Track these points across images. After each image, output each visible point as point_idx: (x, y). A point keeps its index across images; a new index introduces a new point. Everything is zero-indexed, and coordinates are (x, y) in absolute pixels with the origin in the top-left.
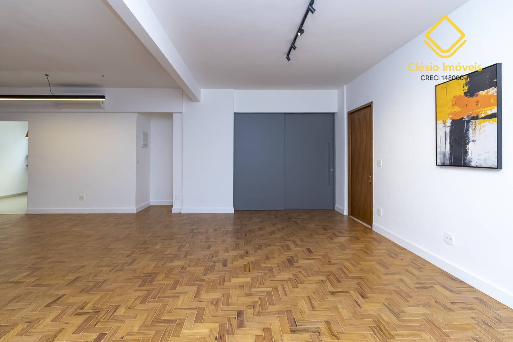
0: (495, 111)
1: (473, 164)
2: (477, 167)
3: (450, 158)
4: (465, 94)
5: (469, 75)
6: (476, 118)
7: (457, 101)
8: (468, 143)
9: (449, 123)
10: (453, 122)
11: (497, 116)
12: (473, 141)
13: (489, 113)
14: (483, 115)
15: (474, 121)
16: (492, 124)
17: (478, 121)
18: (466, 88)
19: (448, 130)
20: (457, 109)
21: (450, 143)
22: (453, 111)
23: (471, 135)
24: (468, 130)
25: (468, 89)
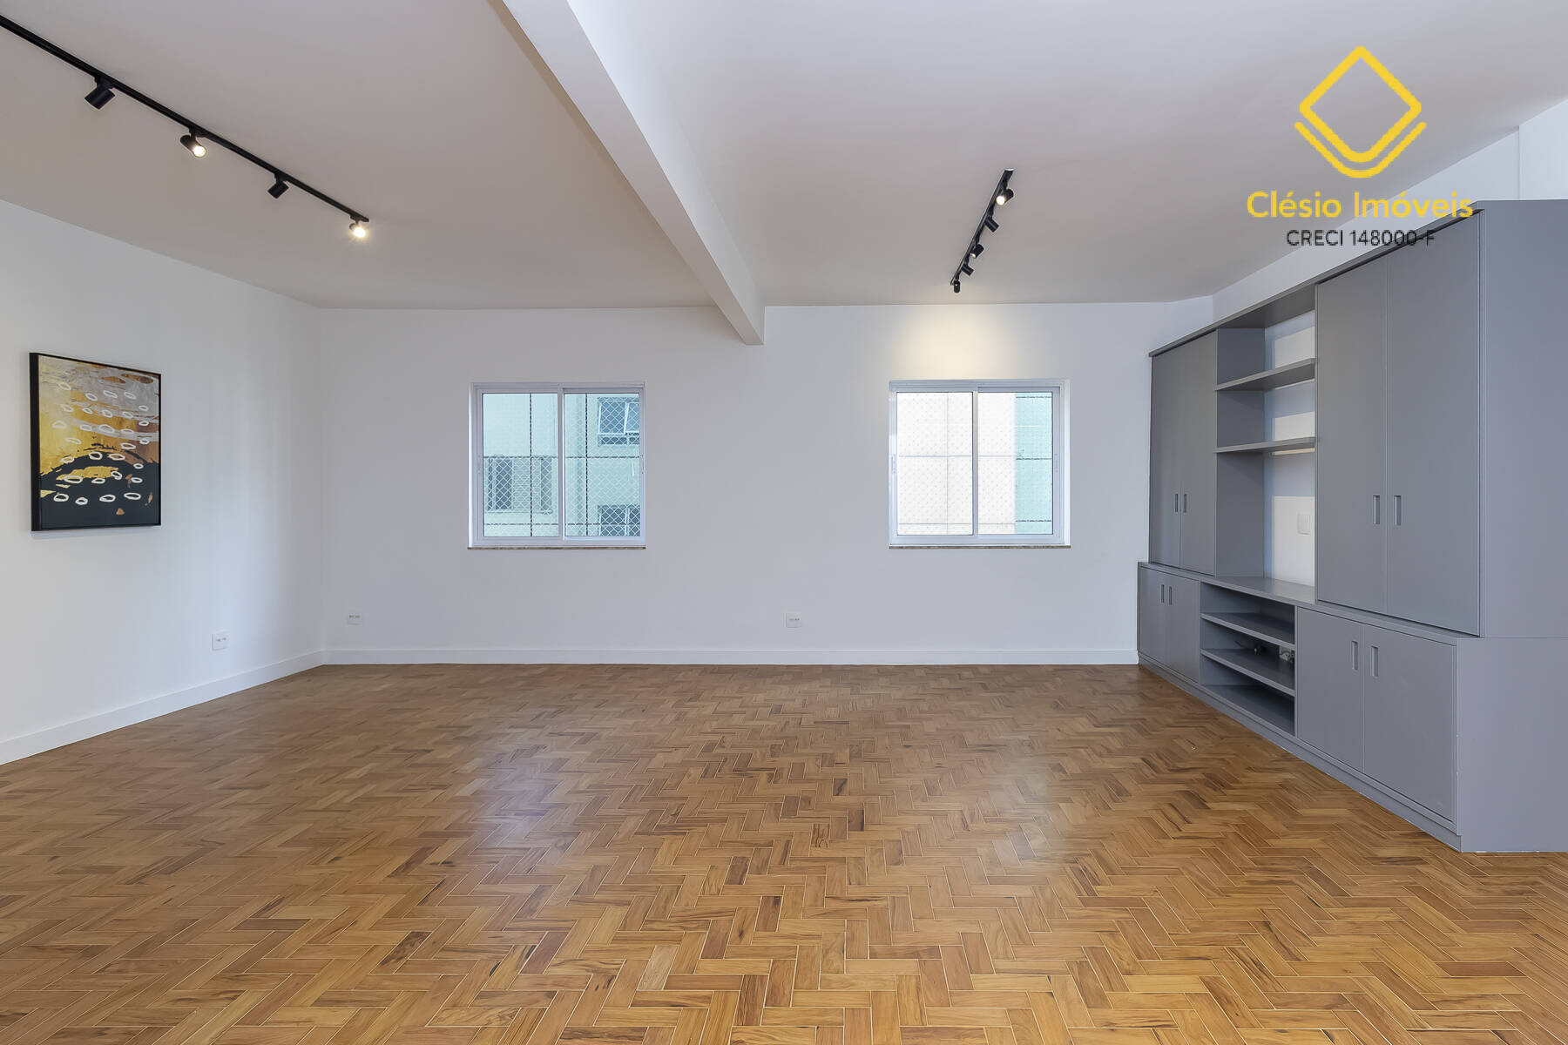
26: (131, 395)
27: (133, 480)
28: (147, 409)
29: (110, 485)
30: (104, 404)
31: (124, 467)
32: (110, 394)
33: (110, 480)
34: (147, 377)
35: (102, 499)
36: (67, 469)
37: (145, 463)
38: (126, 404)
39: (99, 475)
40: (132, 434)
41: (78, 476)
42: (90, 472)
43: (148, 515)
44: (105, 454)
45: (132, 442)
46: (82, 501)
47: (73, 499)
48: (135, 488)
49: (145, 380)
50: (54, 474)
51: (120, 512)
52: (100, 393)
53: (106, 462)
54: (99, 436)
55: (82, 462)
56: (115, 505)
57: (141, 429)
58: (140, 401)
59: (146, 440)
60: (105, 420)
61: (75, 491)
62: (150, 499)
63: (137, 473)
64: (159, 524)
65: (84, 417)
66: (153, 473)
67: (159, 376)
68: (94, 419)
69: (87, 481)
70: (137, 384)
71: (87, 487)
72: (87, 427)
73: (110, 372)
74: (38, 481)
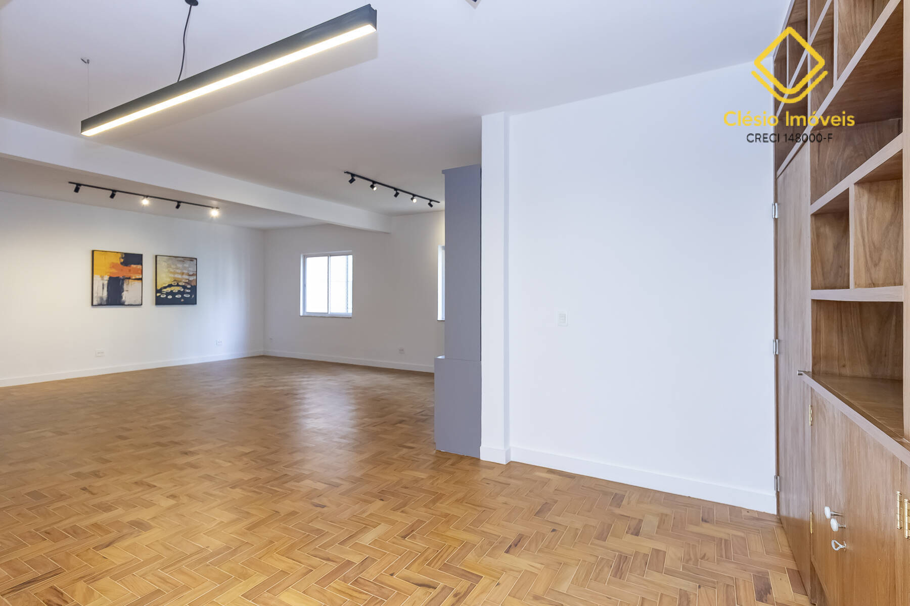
0: (141, 277)
1: (126, 303)
2: (128, 305)
3: (107, 300)
4: (122, 263)
5: (125, 254)
6: (129, 278)
7: (113, 266)
8: (123, 291)
9: (107, 278)
10: (111, 278)
11: (141, 279)
12: (127, 291)
13: (138, 277)
14: (134, 278)
15: (127, 280)
16: (138, 283)
17: (130, 280)
18: (122, 260)
19: (106, 283)
20: (114, 270)
21: (108, 291)
22: (111, 271)
23: (125, 287)
24: (123, 284)
25: (124, 261)
26: (186, 265)
27: (187, 291)
28: (192, 270)
29: (179, 292)
30: (177, 268)
31: (184, 287)
32: (180, 265)
33: (179, 291)
34: (191, 259)
35: (177, 296)
36: (165, 288)
37: (191, 285)
38: (185, 268)
39: (176, 289)
40: (187, 277)
41: (169, 290)
42: (172, 288)
43: (192, 301)
44: (178, 283)
45: (187, 279)
46: (170, 297)
47: (167, 296)
48: (188, 293)
49: (192, 260)
50: (161, 289)
51: (182, 300)
52: (176, 265)
53: (178, 285)
54: (176, 278)
55: (170, 286)
56: (180, 299)
57: (190, 275)
58: (189, 268)
59: (191, 278)
60: (178, 273)
61: (168, 294)
62: (193, 296)
63: (188, 289)
64: (196, 304)
65: (171, 272)
66: (194, 289)
67: (196, 259)
68: (174, 273)
69: (172, 291)
70: (189, 262)
71: (171, 293)
72: (172, 275)
73: (180, 259)
74: (157, 291)
